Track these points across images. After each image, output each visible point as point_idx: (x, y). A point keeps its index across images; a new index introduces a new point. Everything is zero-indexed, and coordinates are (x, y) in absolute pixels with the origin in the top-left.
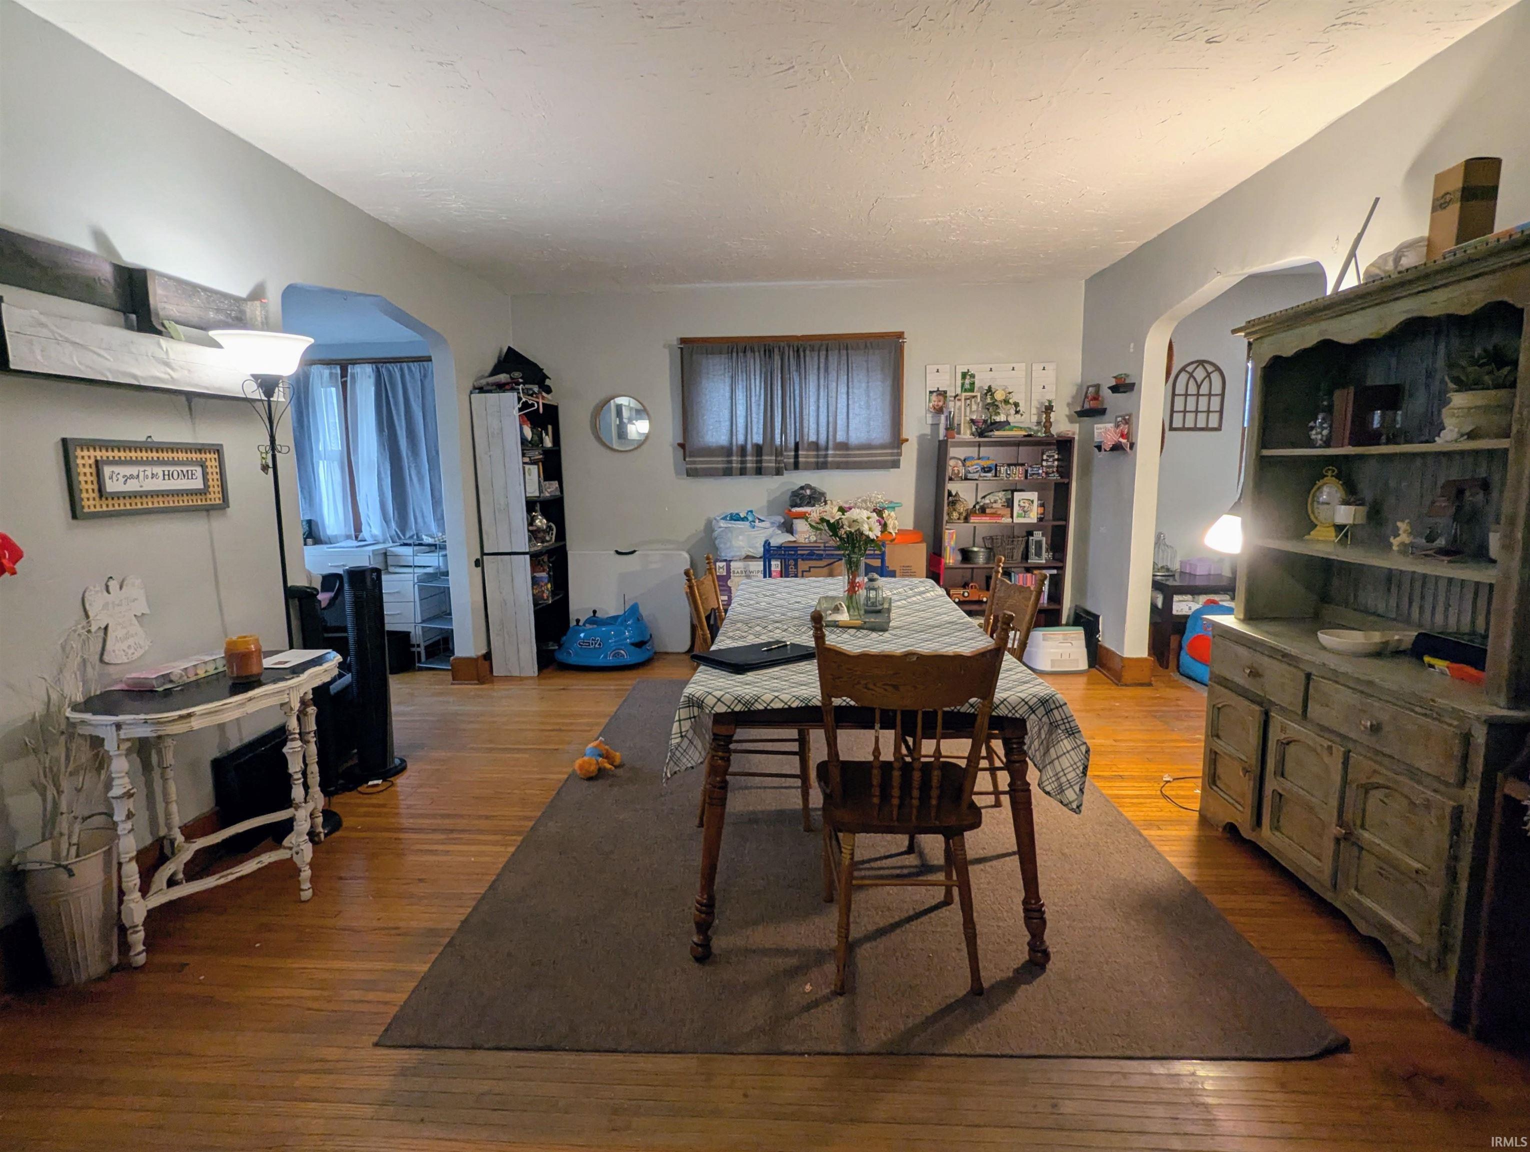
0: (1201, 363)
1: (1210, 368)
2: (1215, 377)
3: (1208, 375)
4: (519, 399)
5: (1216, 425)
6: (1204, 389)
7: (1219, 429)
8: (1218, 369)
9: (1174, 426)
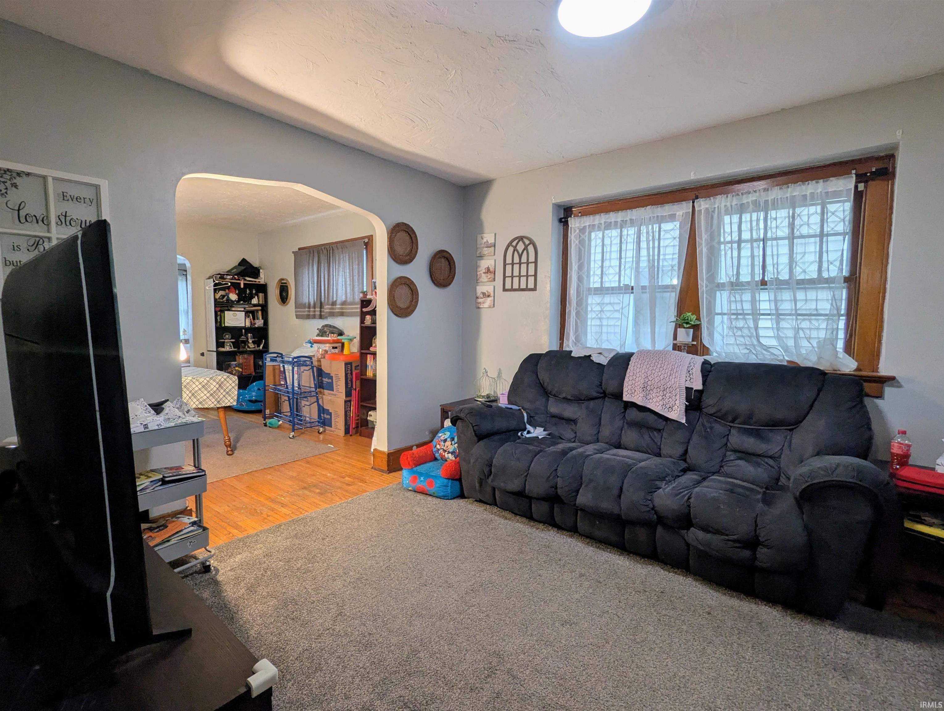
0: (521, 239)
1: (527, 242)
2: (531, 248)
3: (526, 248)
4: (214, 281)
5: (533, 287)
6: (524, 259)
7: (534, 289)
8: (532, 242)
9: (506, 288)
